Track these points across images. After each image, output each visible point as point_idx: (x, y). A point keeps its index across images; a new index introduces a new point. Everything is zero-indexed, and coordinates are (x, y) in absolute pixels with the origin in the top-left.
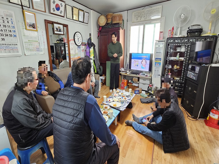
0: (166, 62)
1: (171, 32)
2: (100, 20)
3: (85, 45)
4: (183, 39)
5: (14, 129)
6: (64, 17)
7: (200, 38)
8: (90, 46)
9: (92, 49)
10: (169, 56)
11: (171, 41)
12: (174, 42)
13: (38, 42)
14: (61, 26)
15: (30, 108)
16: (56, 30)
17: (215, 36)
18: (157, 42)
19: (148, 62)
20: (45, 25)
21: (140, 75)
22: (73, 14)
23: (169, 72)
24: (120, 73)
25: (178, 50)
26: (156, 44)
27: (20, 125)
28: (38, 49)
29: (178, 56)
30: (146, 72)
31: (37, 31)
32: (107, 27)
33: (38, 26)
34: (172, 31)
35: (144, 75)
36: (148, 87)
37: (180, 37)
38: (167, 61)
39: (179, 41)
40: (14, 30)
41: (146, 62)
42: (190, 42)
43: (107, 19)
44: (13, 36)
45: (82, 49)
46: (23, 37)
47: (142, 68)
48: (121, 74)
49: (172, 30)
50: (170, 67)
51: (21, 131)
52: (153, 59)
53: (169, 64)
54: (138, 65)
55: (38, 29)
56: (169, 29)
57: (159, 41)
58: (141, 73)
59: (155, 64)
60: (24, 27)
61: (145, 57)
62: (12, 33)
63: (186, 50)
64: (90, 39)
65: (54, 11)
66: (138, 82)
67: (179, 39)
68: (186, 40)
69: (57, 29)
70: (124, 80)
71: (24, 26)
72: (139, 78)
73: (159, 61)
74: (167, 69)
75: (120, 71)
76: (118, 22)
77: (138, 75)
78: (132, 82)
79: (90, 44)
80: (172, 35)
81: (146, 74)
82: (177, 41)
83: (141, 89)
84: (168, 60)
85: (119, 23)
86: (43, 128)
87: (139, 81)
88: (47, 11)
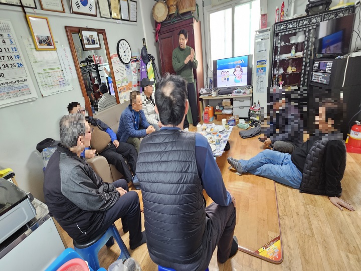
0: (274, 65)
1: (280, 12)
2: (156, 11)
3: (137, 60)
4: (301, 20)
5: (68, 219)
6: (96, 16)
7: (328, 14)
8: (146, 61)
9: (150, 66)
10: (279, 53)
11: (282, 28)
12: (286, 28)
13: (60, 68)
14: (95, 34)
15: (88, 179)
16: (87, 42)
17: (351, 7)
18: (258, 33)
19: (245, 69)
20: (68, 36)
21: (234, 95)
22: (110, 9)
23: (280, 81)
24: (200, 97)
25: (293, 40)
26: (256, 37)
27: (76, 210)
28: (62, 83)
29: (293, 51)
30: (242, 88)
31: (55, 49)
32: (170, 23)
33: (55, 40)
34: (282, 10)
35: (240, 92)
36: (250, 111)
37: (295, 17)
38: (275, 62)
39: (295, 25)
40: (16, 54)
41: (241, 71)
42: (313, 23)
43: (168, 8)
44: (17, 66)
45: (132, 68)
46: (34, 65)
47: (236, 81)
48: (201, 99)
49: (282, 7)
50: (281, 71)
51: (80, 218)
52: (253, 64)
53: (280, 67)
54: (228, 79)
55: (56, 47)
56: (277, 8)
57: (260, 32)
58: (234, 91)
59: (258, 72)
60: (33, 46)
61: (240, 62)
62: (15, 61)
63: (307, 38)
64: (145, 48)
65: (79, 7)
66: (231, 107)
67: (295, 22)
68: (306, 22)
69: (88, 40)
70: (207, 108)
71: (32, 43)
72: (232, 100)
73: (263, 66)
74: (277, 76)
75: (200, 95)
76: (188, 10)
77: (230, 95)
78: (221, 109)
79: (146, 58)
80: (282, 16)
81: (243, 91)
82: (291, 26)
83: (238, 116)
84: (278, 61)
85: (190, 12)
86: (110, 207)
87: (232, 104)
88: (67, 9)
